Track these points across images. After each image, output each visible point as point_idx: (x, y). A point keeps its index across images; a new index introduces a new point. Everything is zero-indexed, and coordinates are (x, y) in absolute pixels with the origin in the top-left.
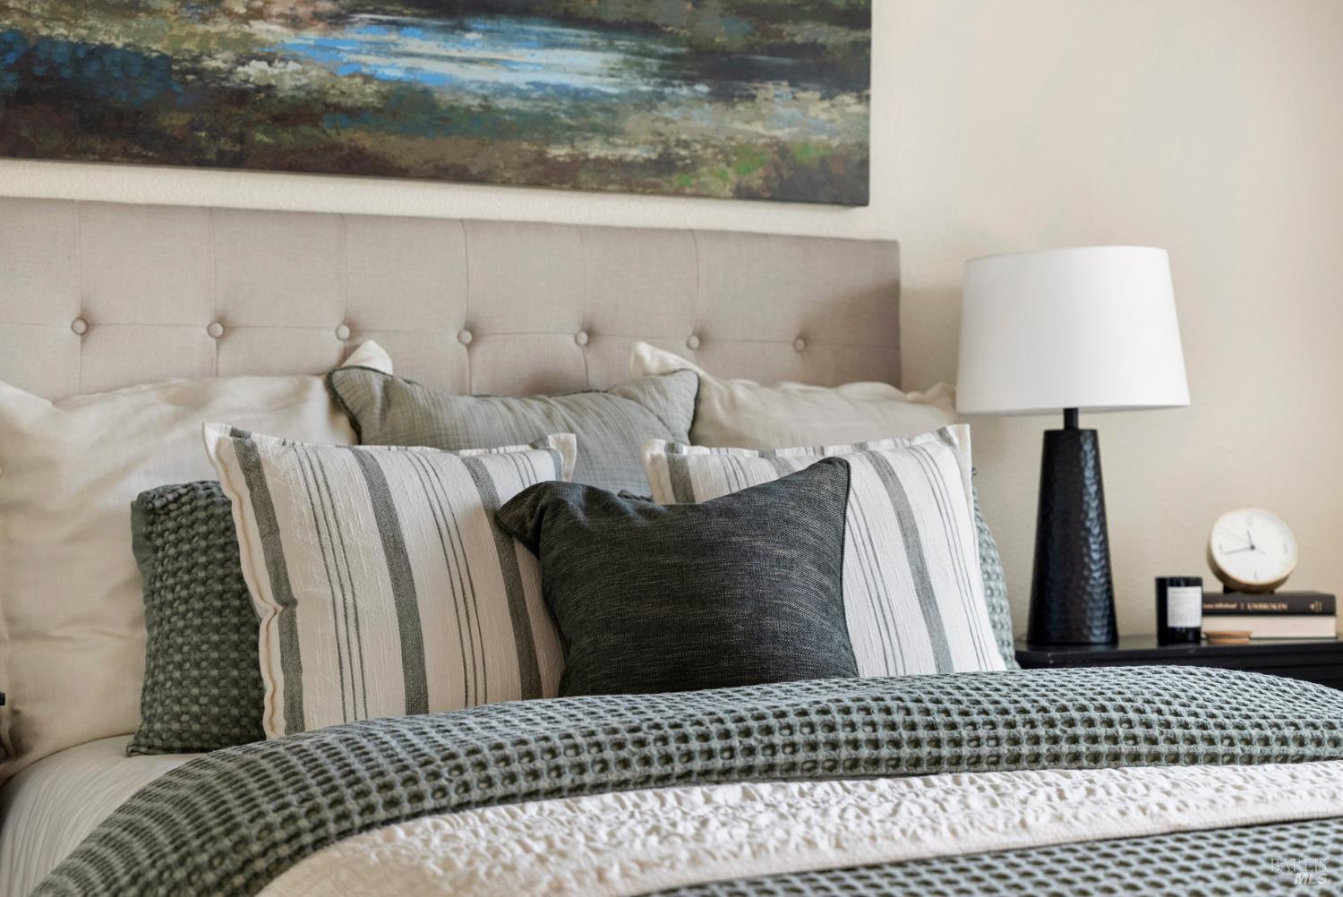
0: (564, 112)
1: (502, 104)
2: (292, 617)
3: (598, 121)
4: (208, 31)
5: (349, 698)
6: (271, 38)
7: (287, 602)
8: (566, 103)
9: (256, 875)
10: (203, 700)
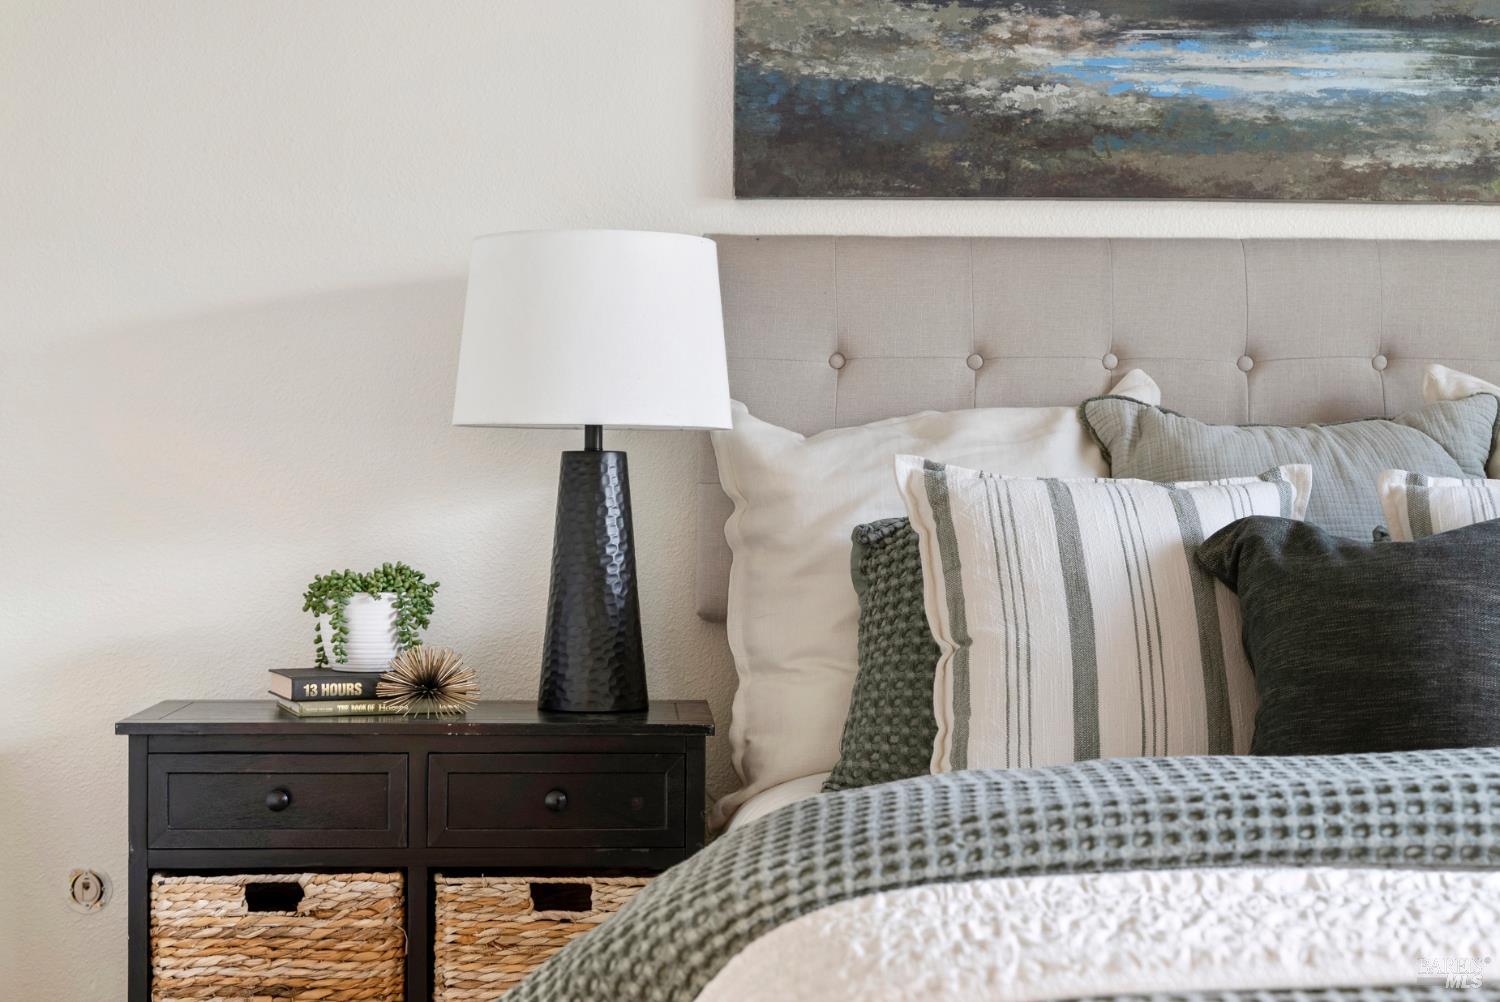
0: (1363, 120)
1: (1291, 114)
2: (966, 655)
3: (1403, 127)
4: (972, 60)
5: (1014, 745)
6: (1037, 62)
7: (964, 641)
8: (1365, 109)
9: (737, 937)
10: (895, 739)
